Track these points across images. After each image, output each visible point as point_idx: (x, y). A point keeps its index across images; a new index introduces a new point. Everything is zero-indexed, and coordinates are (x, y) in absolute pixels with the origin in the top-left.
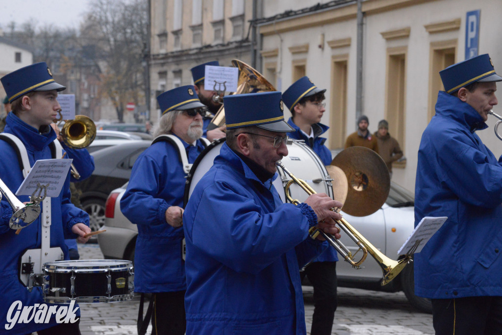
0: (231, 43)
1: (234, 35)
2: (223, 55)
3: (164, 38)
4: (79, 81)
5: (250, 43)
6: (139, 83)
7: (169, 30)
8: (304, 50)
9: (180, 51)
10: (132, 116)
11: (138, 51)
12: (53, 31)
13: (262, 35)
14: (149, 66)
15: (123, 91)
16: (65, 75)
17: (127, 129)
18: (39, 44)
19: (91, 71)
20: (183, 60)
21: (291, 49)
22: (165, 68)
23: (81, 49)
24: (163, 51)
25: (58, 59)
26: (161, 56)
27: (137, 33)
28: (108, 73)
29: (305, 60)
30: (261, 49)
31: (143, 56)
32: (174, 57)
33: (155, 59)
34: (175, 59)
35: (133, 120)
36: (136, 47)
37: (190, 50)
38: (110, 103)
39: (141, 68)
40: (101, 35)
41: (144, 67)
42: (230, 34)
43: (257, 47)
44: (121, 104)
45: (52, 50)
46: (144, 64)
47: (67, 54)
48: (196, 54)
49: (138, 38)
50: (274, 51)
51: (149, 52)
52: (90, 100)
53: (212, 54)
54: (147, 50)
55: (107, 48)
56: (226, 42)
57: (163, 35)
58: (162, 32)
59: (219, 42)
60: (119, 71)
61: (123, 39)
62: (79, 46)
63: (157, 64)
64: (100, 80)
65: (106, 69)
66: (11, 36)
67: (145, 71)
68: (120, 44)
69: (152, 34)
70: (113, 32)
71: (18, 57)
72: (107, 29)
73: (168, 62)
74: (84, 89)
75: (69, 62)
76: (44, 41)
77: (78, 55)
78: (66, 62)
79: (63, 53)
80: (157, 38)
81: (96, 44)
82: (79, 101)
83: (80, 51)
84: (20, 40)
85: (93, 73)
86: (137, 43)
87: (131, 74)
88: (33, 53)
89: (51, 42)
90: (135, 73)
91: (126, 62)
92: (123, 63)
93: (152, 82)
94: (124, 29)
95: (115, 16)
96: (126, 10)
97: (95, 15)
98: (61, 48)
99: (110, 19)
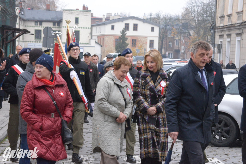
3: (222, 19)
4: (180, 40)
6: (209, 41)
7: (225, 15)
9: (230, 25)
11: (209, 25)
12: (169, 16)
14: (215, 32)
16: (174, 37)
18: (162, 23)
19: (186, 35)
20: (232, 29)
22: (222, 33)
23: (182, 25)
24: (222, 25)
25: (170, 30)
26: (221, 27)
27: (209, 16)
28: (194, 36)
31: (211, 27)
32: (227, 28)
33: (217, 29)
34: (228, 29)
36: (208, 23)
37: (236, 24)
39: (210, 33)
40: (191, 18)
41: (212, 33)
45: (168, 26)
46: (212, 31)
47: (175, 27)
48: (239, 26)
49: (209, 19)
51: (215, 25)
52: (185, 49)
54: (213, 24)
55: (194, 24)
57: (222, 17)
58: (222, 16)
60: (199, 35)
61: (202, 19)
62: (181, 23)
63: (218, 31)
64: (190, 39)
65: (193, 34)
66: (150, 19)
67: (212, 35)
68: (200, 22)
69: (217, 17)
70: (197, 16)
71: (153, 29)
72: (194, 15)
73: (225, 30)
74: (182, 44)
75: (176, 31)
76: (165, 21)
77: (180, 28)
78: (174, 31)
79: (173, 27)
80: (219, 19)
81: (189, 22)
82: (180, 49)
83: (181, 26)
84: (154, 21)
85: (187, 36)
86: (209, 21)
87: (205, 36)
88: (159, 27)
89: (168, 22)
90: (207, 36)
91: (203, 31)
92: (201, 31)
93: (216, 40)
94: (203, 15)
95: (198, 8)
96: (204, 5)
97: (189, 8)
98: (172, 24)
99: (196, 10)
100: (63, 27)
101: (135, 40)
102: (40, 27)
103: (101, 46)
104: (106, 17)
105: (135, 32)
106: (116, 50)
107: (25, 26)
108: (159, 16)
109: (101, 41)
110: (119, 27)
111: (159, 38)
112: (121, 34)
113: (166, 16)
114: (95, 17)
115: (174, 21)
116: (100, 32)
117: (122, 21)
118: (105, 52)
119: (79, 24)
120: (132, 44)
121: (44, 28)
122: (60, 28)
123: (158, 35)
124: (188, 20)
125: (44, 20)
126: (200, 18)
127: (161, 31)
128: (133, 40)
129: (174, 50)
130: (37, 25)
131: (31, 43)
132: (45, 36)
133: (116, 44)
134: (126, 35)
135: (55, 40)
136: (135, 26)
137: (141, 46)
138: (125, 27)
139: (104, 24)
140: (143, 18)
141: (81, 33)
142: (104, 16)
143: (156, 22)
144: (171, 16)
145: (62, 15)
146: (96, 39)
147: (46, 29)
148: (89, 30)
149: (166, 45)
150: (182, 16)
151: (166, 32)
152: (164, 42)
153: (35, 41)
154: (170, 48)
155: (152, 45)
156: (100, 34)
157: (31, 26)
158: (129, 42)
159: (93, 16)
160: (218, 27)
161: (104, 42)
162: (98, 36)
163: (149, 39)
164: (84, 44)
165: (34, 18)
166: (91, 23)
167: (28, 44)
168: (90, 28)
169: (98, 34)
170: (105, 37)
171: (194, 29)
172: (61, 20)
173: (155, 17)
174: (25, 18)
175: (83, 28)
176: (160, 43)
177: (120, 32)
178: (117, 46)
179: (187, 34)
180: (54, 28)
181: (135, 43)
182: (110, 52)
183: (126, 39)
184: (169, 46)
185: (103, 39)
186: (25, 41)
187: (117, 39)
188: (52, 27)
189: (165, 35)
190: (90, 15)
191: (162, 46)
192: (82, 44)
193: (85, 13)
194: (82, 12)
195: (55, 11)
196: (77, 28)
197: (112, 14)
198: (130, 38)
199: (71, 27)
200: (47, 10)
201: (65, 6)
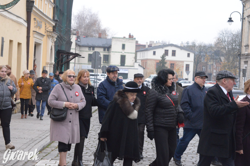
3: (247, 47)
4: (213, 65)
6: (237, 66)
12: (203, 44)
14: (240, 59)
15: (230, 69)
16: (207, 62)
18: (197, 50)
22: (247, 60)
23: (214, 52)
24: (247, 53)
25: (204, 56)
26: (246, 55)
27: (237, 45)
28: (224, 62)
31: (238, 55)
40: (222, 46)
45: (202, 52)
47: (208, 54)
51: (241, 53)
55: (225, 52)
58: (247, 45)
60: (229, 61)
61: (232, 48)
62: (213, 51)
63: (243, 58)
64: (221, 64)
65: (224, 60)
66: (187, 47)
68: (230, 50)
69: (242, 46)
70: (227, 45)
71: (189, 55)
72: (225, 44)
73: (249, 57)
74: (214, 68)
75: (209, 57)
76: (199, 49)
77: (213, 54)
78: (207, 57)
79: (207, 54)
80: (244, 47)
81: (220, 50)
82: (212, 73)
84: (190, 48)
85: (218, 61)
87: (234, 62)
88: (194, 53)
89: (202, 49)
92: (231, 58)
93: (241, 66)
94: (232, 44)
95: (229, 38)
96: (233, 36)
97: (220, 38)
98: (206, 51)
99: (227, 40)
100: (112, 52)
101: (173, 64)
102: (92, 52)
103: (144, 69)
104: (149, 44)
105: (174, 57)
106: (156, 72)
107: (81, 51)
108: (194, 44)
109: (144, 64)
110: (160, 53)
111: (194, 62)
112: (161, 59)
113: (201, 44)
114: (140, 44)
115: (207, 48)
116: (143, 57)
117: (163, 48)
118: (148, 73)
119: (125, 50)
122: (109, 52)
123: (193, 60)
124: (220, 48)
125: (96, 46)
127: (196, 56)
128: (171, 64)
129: (207, 73)
130: (91, 50)
131: (85, 65)
133: (156, 67)
134: (166, 59)
136: (174, 52)
137: (178, 69)
138: (165, 53)
139: (147, 50)
140: (181, 46)
141: (126, 57)
142: (147, 43)
143: (192, 49)
145: (111, 42)
146: (139, 62)
147: (95, 53)
148: (134, 55)
149: (200, 69)
150: (214, 44)
151: (200, 58)
152: (198, 67)
153: (88, 63)
155: (188, 69)
156: (143, 58)
157: (85, 51)
158: (168, 66)
159: (138, 43)
160: (243, 55)
161: (147, 65)
162: (142, 60)
163: (185, 63)
164: (129, 66)
165: (88, 44)
166: (136, 50)
167: (82, 66)
168: (134, 53)
169: (141, 58)
170: (147, 61)
171: (225, 56)
172: (110, 46)
173: (191, 45)
174: (81, 44)
175: (129, 53)
176: (195, 67)
177: (161, 57)
178: (157, 69)
179: (218, 60)
181: (173, 66)
182: (152, 74)
183: (166, 63)
185: (146, 62)
186: (80, 64)
187: (158, 63)
188: (101, 52)
189: (199, 60)
190: (135, 42)
191: (196, 70)
192: (128, 66)
193: (130, 40)
194: (128, 40)
195: (106, 38)
196: (123, 52)
197: (154, 41)
198: (169, 62)
199: (118, 52)
200: (99, 38)
201: (115, 34)
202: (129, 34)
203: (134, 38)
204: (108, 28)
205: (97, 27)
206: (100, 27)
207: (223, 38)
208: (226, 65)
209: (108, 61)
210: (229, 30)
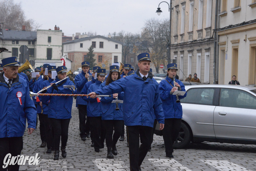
0: (205, 39)
1: (206, 36)
2: (202, 44)
3: (176, 38)
5: (214, 39)
6: (165, 56)
7: (179, 34)
8: (238, 42)
9: (183, 43)
10: (162, 70)
11: (165, 43)
12: (131, 35)
13: (219, 36)
14: (170, 49)
15: (159, 60)
16: (135, 53)
17: (160, 76)
18: (125, 41)
20: (185, 47)
21: (231, 41)
22: (177, 50)
23: (142, 42)
24: (176, 43)
25: (132, 47)
26: (175, 45)
27: (165, 35)
28: (152, 53)
29: (238, 46)
30: (219, 42)
31: (167, 45)
32: (180, 45)
33: (172, 46)
34: (181, 46)
35: (163, 72)
36: (164, 41)
37: (188, 42)
38: (153, 65)
39: (166, 50)
40: (149, 36)
41: (168, 50)
42: (205, 35)
43: (217, 41)
44: (158, 65)
45: (130, 43)
46: (168, 48)
47: (136, 44)
48: (190, 44)
49: (165, 38)
50: (224, 42)
51: (170, 43)
53: (197, 44)
54: (169, 42)
55: (152, 42)
56: (203, 39)
57: (176, 36)
58: (176, 35)
59: (200, 39)
60: (157, 51)
61: (159, 38)
62: (141, 41)
63: (173, 48)
65: (152, 51)
66: (114, 38)
67: (168, 51)
68: (157, 41)
69: (172, 36)
70: (155, 35)
71: (117, 46)
72: (152, 34)
73: (178, 48)
75: (136, 48)
76: (127, 40)
77: (140, 45)
78: (135, 48)
79: (134, 44)
80: (173, 37)
83: (141, 44)
84: (117, 40)
86: (165, 40)
87: (162, 53)
88: (122, 45)
89: (129, 40)
90: (164, 52)
91: (160, 48)
92: (158, 48)
93: (171, 56)
94: (160, 34)
95: (156, 29)
96: (160, 26)
97: (147, 28)
98: (133, 42)
99: (154, 30)
100: (37, 46)
101: (101, 56)
102: (17, 45)
103: (71, 62)
104: (75, 36)
105: (101, 49)
107: (4, 45)
108: (122, 35)
109: (71, 57)
110: (87, 45)
111: (122, 54)
112: (89, 51)
113: (128, 35)
114: (66, 36)
115: (135, 39)
116: (70, 50)
117: (90, 40)
118: (75, 67)
119: (51, 43)
120: (99, 59)
121: (20, 46)
122: (35, 46)
123: (121, 52)
124: (147, 39)
125: (20, 39)
126: (157, 37)
127: (123, 47)
128: (99, 56)
129: (135, 65)
130: (14, 44)
132: (21, 53)
134: (93, 51)
135: (30, 57)
136: (101, 44)
137: (107, 62)
138: (93, 45)
139: (73, 42)
140: (108, 37)
141: (53, 50)
142: (73, 35)
143: (119, 40)
144: (132, 35)
145: (36, 35)
146: (66, 56)
147: (23, 47)
148: (61, 48)
149: (129, 60)
150: (142, 35)
151: (128, 49)
152: (126, 58)
154: (132, 63)
156: (70, 51)
157: (8, 45)
158: (96, 58)
159: (64, 36)
160: (173, 45)
161: (74, 58)
162: (69, 53)
163: (113, 55)
164: (56, 60)
165: (11, 37)
166: (62, 42)
168: (61, 46)
169: (68, 51)
170: (74, 54)
171: (152, 47)
172: (36, 39)
173: (119, 36)
174: (3, 38)
175: (55, 46)
176: (123, 59)
177: (88, 49)
179: (146, 51)
180: (29, 46)
181: (101, 59)
183: (94, 55)
184: (131, 61)
185: (73, 55)
187: (86, 55)
188: (27, 45)
189: (127, 52)
190: (62, 35)
191: (125, 62)
192: (54, 60)
193: (56, 32)
194: (54, 32)
195: (30, 31)
196: (50, 45)
197: (80, 33)
198: (97, 54)
199: (44, 45)
200: (23, 30)
201: (39, 26)
202: (55, 26)
203: (60, 30)
204: (31, 20)
205: (20, 20)
206: (23, 19)
207: (150, 28)
208: (154, 55)
209: (34, 55)
210: (156, 20)
